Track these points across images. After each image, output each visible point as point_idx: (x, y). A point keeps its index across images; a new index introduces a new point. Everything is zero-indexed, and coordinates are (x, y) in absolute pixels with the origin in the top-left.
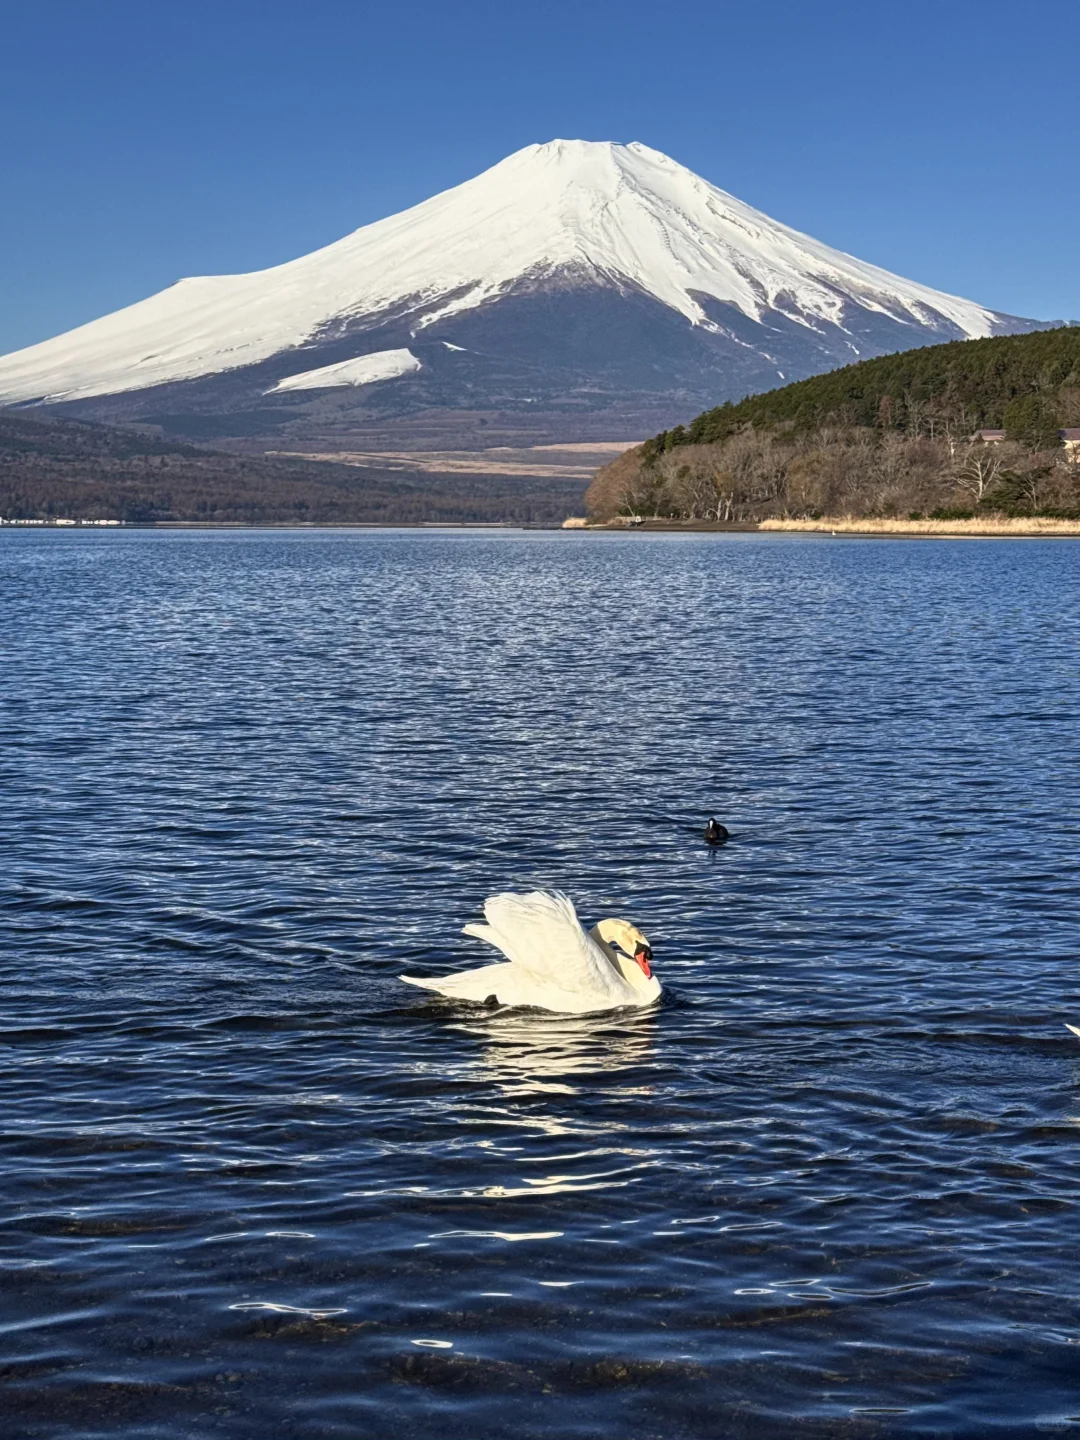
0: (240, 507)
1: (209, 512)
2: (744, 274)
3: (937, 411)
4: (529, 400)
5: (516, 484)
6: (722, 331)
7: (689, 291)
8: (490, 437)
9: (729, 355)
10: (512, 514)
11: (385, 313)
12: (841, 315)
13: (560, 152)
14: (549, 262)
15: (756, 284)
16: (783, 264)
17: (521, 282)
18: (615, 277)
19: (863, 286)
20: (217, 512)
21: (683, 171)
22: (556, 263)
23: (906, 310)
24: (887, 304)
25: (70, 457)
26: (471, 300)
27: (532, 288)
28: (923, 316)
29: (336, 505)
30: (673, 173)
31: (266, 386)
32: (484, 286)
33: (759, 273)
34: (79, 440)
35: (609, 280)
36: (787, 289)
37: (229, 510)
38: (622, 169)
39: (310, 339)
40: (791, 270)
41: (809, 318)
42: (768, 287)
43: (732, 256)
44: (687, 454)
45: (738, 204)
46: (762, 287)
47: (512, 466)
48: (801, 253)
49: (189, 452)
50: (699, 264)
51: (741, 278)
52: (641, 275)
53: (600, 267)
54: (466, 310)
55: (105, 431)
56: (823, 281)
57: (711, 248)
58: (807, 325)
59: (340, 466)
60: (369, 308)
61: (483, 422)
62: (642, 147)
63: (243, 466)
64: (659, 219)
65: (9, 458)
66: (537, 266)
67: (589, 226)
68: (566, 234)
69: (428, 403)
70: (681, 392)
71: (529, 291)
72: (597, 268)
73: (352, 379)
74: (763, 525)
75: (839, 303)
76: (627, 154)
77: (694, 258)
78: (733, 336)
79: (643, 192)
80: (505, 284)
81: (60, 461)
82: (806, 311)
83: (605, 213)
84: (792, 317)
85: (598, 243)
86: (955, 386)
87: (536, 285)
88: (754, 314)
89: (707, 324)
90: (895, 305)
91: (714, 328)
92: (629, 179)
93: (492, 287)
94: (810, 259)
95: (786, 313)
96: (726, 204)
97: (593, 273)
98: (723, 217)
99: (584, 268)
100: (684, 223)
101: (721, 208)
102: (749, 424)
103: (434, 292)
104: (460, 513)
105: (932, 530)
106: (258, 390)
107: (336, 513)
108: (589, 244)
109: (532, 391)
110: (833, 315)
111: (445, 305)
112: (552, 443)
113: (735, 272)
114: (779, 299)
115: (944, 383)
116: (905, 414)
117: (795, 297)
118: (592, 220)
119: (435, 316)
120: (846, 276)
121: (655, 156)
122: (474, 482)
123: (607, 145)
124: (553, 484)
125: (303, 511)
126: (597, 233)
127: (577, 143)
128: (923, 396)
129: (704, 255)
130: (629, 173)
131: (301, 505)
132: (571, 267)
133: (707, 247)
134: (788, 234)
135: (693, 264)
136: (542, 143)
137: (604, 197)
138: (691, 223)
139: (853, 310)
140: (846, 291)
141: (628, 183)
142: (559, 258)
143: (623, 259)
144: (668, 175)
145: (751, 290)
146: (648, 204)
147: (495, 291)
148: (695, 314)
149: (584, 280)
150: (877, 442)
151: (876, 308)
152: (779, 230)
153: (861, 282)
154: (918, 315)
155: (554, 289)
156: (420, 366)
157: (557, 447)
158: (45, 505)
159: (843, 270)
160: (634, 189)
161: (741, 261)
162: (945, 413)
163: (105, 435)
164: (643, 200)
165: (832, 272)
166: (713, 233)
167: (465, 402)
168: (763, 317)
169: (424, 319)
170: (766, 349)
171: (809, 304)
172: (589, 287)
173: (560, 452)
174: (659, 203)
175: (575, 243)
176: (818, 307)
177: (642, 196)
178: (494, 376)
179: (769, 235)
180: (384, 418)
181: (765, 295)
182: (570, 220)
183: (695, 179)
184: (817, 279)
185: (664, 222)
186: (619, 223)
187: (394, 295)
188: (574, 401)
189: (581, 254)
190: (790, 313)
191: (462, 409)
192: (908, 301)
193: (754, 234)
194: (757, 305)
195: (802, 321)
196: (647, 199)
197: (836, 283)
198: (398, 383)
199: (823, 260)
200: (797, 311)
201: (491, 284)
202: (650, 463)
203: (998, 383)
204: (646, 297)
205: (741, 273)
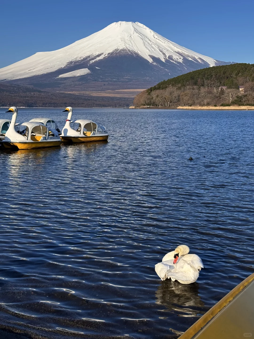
0: (52, 104)
1: (45, 105)
2: (161, 52)
3: (211, 82)
4: (114, 80)
5: (112, 99)
6: (156, 64)
7: (149, 55)
8: (106, 88)
9: (158, 70)
10: (112, 105)
11: (82, 60)
12: (183, 61)
13: (120, 24)
14: (118, 49)
15: (164, 54)
16: (169, 49)
17: (112, 53)
18: (133, 52)
20: (47, 105)
21: (148, 28)
23: (197, 59)
24: (193, 58)
25: (14, 93)
26: (101, 57)
27: (115, 55)
29: (73, 103)
30: (145, 29)
31: (56, 77)
32: (104, 54)
33: (164, 51)
34: (15, 89)
35: (131, 53)
36: (171, 55)
37: (50, 104)
38: (134, 28)
39: (66, 66)
40: (171, 50)
41: (175, 61)
42: (166, 54)
43: (158, 47)
44: (158, 92)
45: (160, 36)
46: (165, 54)
47: (111, 94)
48: (174, 47)
49: (40, 92)
50: (151, 49)
51: (160, 52)
52: (139, 52)
53: (130, 50)
54: (100, 60)
55: (21, 87)
56: (178, 53)
58: (175, 63)
59: (73, 95)
60: (79, 59)
61: (104, 85)
62: (138, 23)
63: (52, 94)
64: (142, 39)
66: (116, 50)
67: (127, 41)
68: (122, 43)
69: (92, 80)
70: (148, 78)
72: (129, 50)
73: (75, 75)
74: (178, 108)
75: (182, 58)
76: (135, 25)
77: (150, 48)
78: (159, 65)
79: (139, 33)
80: (109, 54)
81: (11, 93)
82: (175, 60)
83: (131, 38)
84: (172, 61)
85: (129, 45)
86: (214, 76)
87: (115, 54)
88: (163, 60)
89: (153, 63)
90: (194, 59)
91: (155, 64)
92: (136, 30)
93: (106, 54)
94: (176, 48)
95: (170, 60)
96: (157, 36)
97: (128, 51)
98: (157, 39)
99: (126, 50)
100: (148, 40)
101: (156, 37)
102: (171, 85)
103: (93, 56)
104: (101, 105)
105: (222, 109)
106: (54, 77)
107: (73, 105)
108: (127, 45)
109: (115, 78)
110: (181, 61)
111: (95, 59)
113: (159, 51)
114: (169, 57)
115: (212, 76)
116: (203, 83)
117: (172, 56)
118: (128, 39)
119: (93, 61)
120: (184, 52)
121: (141, 25)
122: (103, 98)
123: (131, 22)
124: (120, 98)
125: (66, 105)
126: (129, 42)
127: (124, 22)
128: (207, 79)
129: (152, 47)
130: (136, 29)
132: (123, 50)
133: (153, 45)
134: (171, 43)
135: (150, 49)
136: (116, 22)
137: (130, 34)
138: (149, 40)
139: (185, 59)
140: (184, 55)
141: (135, 31)
142: (121, 48)
143: (134, 48)
144: (144, 29)
145: (163, 55)
147: (106, 55)
148: (150, 60)
149: (126, 53)
150: (199, 89)
151: (190, 59)
152: (169, 42)
153: (187, 53)
154: (199, 61)
155: (120, 55)
156: (90, 72)
157: (121, 90)
158: (9, 103)
159: (183, 51)
160: (137, 33)
161: (161, 49)
162: (212, 83)
163: (21, 88)
164: (139, 35)
165: (180, 51)
166: (154, 42)
167: (100, 80)
168: (165, 61)
169: (91, 62)
170: (166, 68)
171: (176, 58)
172: (127, 54)
173: (121, 91)
174: (142, 35)
175: (124, 45)
176: (177, 59)
177: (139, 34)
178: (107, 74)
179: (167, 43)
180: (83, 84)
181: (166, 56)
182: (123, 39)
183: (150, 30)
184: (177, 53)
185: (143, 40)
186: (134, 40)
187: (84, 56)
188: (125, 80)
189: (125, 47)
190: (171, 60)
191: (100, 82)
192: (197, 57)
193: (163, 42)
194: (164, 58)
195: (174, 62)
196: (140, 35)
197: (181, 53)
198: (85, 76)
199: (179, 48)
200: (173, 60)
201: (105, 54)
202: (149, 94)
203: (224, 76)
204: (140, 57)
205: (160, 51)
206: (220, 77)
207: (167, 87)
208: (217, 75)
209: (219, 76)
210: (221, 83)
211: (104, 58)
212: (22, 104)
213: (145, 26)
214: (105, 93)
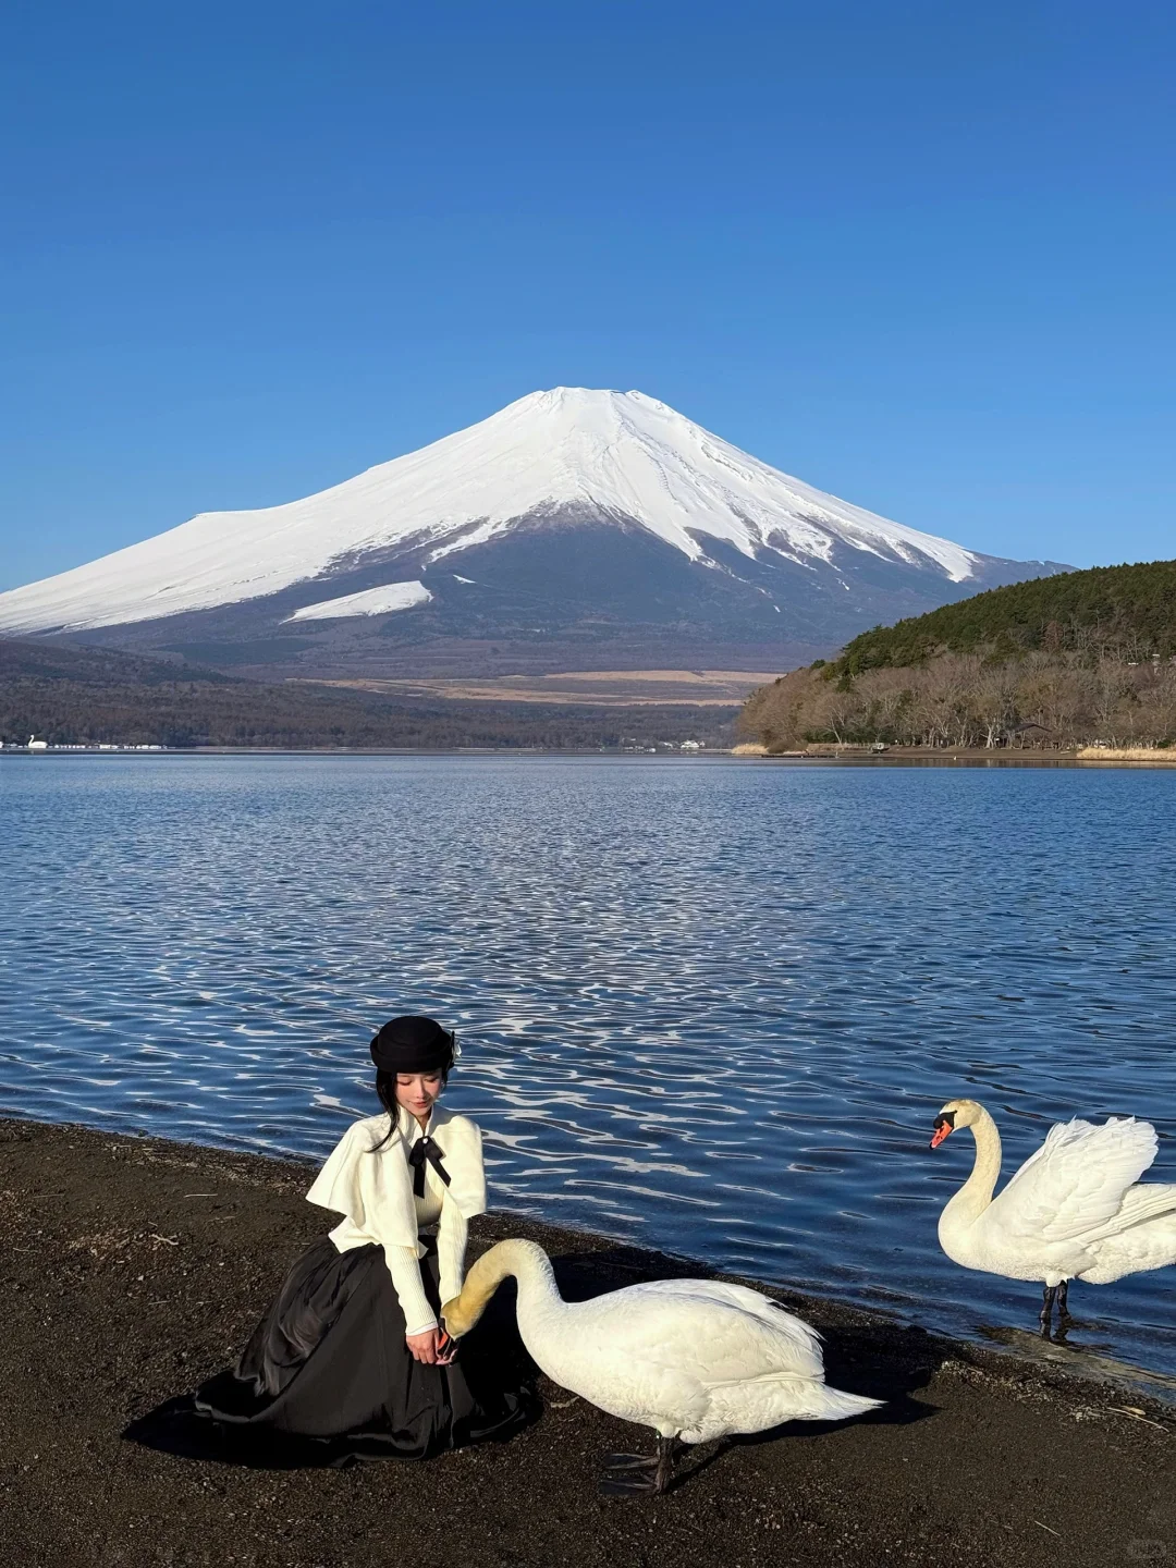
0: (277, 732)
1: (247, 737)
2: (739, 514)
4: (538, 631)
5: (536, 711)
6: (719, 567)
7: (687, 529)
8: (502, 665)
9: (727, 589)
10: (543, 740)
11: (395, 548)
12: (831, 553)
13: (562, 399)
14: (554, 500)
15: (750, 524)
16: (773, 504)
17: (527, 519)
18: (617, 515)
19: (851, 527)
20: (256, 738)
21: (680, 418)
22: (561, 502)
23: (892, 549)
24: (874, 544)
25: (101, 683)
26: (479, 536)
27: (538, 525)
28: (908, 556)
29: (372, 730)
30: (670, 419)
31: (283, 616)
32: (492, 522)
33: (753, 514)
34: (108, 666)
35: (610, 518)
36: (779, 528)
37: (268, 735)
38: (623, 416)
39: (324, 571)
40: (782, 510)
41: (801, 555)
42: (761, 527)
43: (727, 497)
45: (731, 449)
46: (756, 526)
47: (527, 693)
48: (792, 494)
49: (215, 679)
50: (696, 504)
51: (736, 518)
52: (641, 514)
53: (602, 506)
54: (474, 545)
55: (133, 658)
56: (813, 521)
57: (705, 488)
58: (799, 562)
59: (361, 692)
60: (380, 542)
61: (495, 651)
62: (640, 395)
63: (271, 692)
64: (657, 461)
65: (41, 685)
66: (542, 505)
67: (591, 468)
68: (569, 475)
69: (441, 632)
70: (683, 625)
71: (535, 528)
72: (599, 507)
73: (367, 610)
75: (829, 543)
76: (627, 402)
77: (691, 499)
78: (729, 571)
79: (642, 437)
80: (512, 521)
81: (92, 686)
82: (798, 549)
83: (607, 455)
84: (785, 554)
85: (601, 485)
86: (1123, 611)
87: (542, 522)
88: (749, 551)
89: (705, 560)
90: (881, 545)
91: (711, 564)
92: (626, 422)
93: (499, 523)
94: (800, 500)
95: (779, 551)
96: (719, 449)
97: (596, 511)
98: (718, 461)
99: (587, 507)
100: (681, 466)
101: (716, 453)
103: (444, 528)
104: (493, 739)
106: (274, 620)
107: (372, 738)
108: (591, 484)
109: (540, 622)
111: (454, 541)
112: (563, 672)
113: (730, 512)
114: (773, 537)
115: (1111, 608)
116: (1073, 639)
117: (787, 535)
118: (594, 462)
119: (445, 551)
120: (835, 517)
121: (654, 403)
122: (495, 708)
123: (607, 392)
125: (340, 736)
126: (600, 475)
127: (578, 390)
128: (1090, 621)
129: (701, 496)
130: (629, 418)
131: (337, 731)
132: (575, 506)
133: (703, 488)
134: (777, 477)
135: (690, 504)
136: (545, 391)
137: (606, 441)
138: (688, 466)
139: (841, 548)
140: (835, 531)
141: (628, 427)
142: (563, 497)
143: (624, 498)
144: (665, 421)
145: (746, 529)
146: (646, 447)
147: (502, 527)
148: (693, 551)
149: (587, 517)
151: (863, 547)
152: (771, 474)
153: (850, 523)
154: (904, 555)
155: (559, 526)
156: (431, 598)
157: (569, 675)
158: (86, 730)
159: (831, 511)
160: (633, 434)
161: (736, 502)
162: (1117, 638)
163: (133, 662)
164: (643, 444)
166: (707, 474)
167: (477, 633)
168: (757, 554)
169: (433, 554)
170: (763, 585)
171: (801, 543)
172: (592, 525)
173: (572, 680)
174: (658, 447)
175: (577, 483)
176: (809, 545)
177: (641, 440)
178: (504, 608)
179: (763, 479)
180: (398, 647)
181: (759, 534)
182: (573, 462)
183: (690, 424)
184: (807, 519)
185: (662, 465)
186: (620, 466)
187: (405, 530)
188: (581, 632)
189: (585, 494)
190: (783, 550)
191: (476, 638)
192: (893, 540)
193: (747, 477)
194: (752, 542)
195: (794, 558)
196: (646, 443)
197: (826, 523)
198: (411, 614)
199: (813, 502)
200: (790, 550)
201: (498, 521)
202: (845, 686)
203: (1167, 608)
204: (646, 535)
205: (735, 514)
206: (1150, 614)
207: (924, 656)
208: (1133, 603)
209: (1148, 610)
210: (1155, 641)
211: (490, 537)
212: (146, 734)
213: (666, 407)
214: (502, 685)
